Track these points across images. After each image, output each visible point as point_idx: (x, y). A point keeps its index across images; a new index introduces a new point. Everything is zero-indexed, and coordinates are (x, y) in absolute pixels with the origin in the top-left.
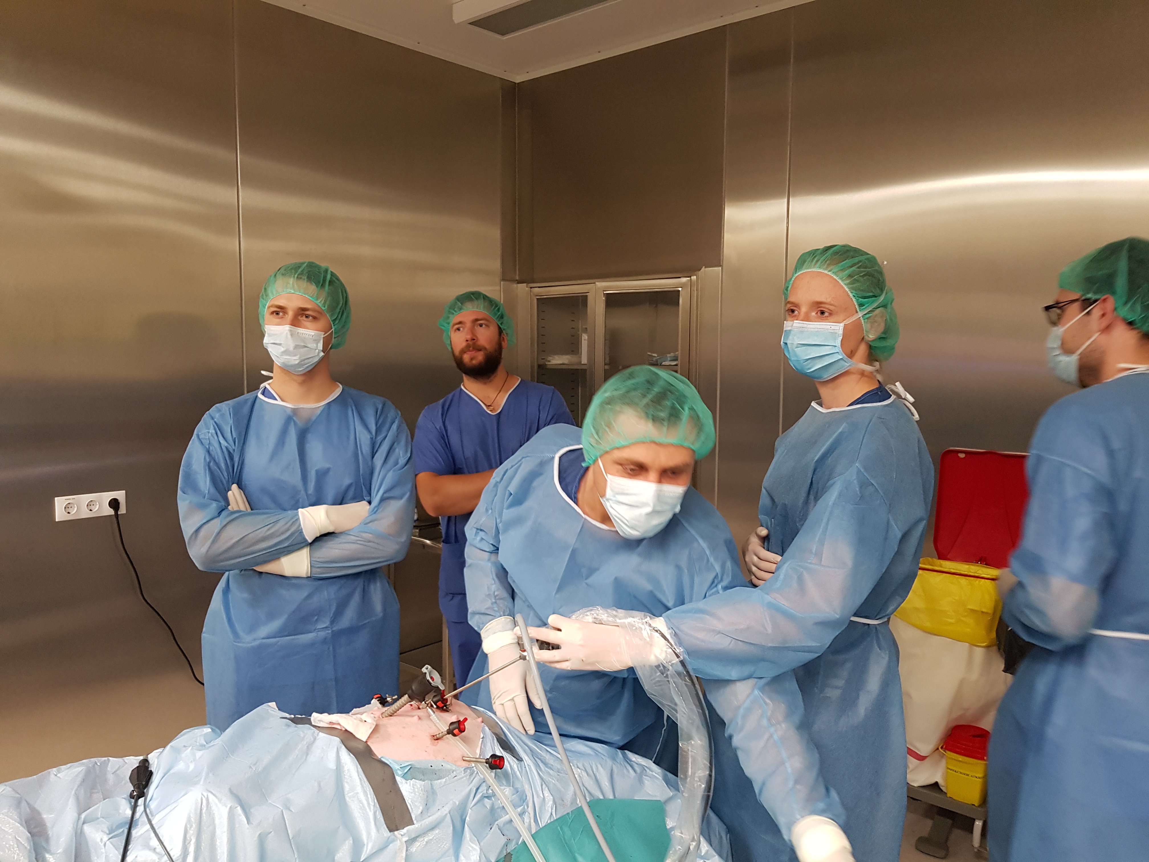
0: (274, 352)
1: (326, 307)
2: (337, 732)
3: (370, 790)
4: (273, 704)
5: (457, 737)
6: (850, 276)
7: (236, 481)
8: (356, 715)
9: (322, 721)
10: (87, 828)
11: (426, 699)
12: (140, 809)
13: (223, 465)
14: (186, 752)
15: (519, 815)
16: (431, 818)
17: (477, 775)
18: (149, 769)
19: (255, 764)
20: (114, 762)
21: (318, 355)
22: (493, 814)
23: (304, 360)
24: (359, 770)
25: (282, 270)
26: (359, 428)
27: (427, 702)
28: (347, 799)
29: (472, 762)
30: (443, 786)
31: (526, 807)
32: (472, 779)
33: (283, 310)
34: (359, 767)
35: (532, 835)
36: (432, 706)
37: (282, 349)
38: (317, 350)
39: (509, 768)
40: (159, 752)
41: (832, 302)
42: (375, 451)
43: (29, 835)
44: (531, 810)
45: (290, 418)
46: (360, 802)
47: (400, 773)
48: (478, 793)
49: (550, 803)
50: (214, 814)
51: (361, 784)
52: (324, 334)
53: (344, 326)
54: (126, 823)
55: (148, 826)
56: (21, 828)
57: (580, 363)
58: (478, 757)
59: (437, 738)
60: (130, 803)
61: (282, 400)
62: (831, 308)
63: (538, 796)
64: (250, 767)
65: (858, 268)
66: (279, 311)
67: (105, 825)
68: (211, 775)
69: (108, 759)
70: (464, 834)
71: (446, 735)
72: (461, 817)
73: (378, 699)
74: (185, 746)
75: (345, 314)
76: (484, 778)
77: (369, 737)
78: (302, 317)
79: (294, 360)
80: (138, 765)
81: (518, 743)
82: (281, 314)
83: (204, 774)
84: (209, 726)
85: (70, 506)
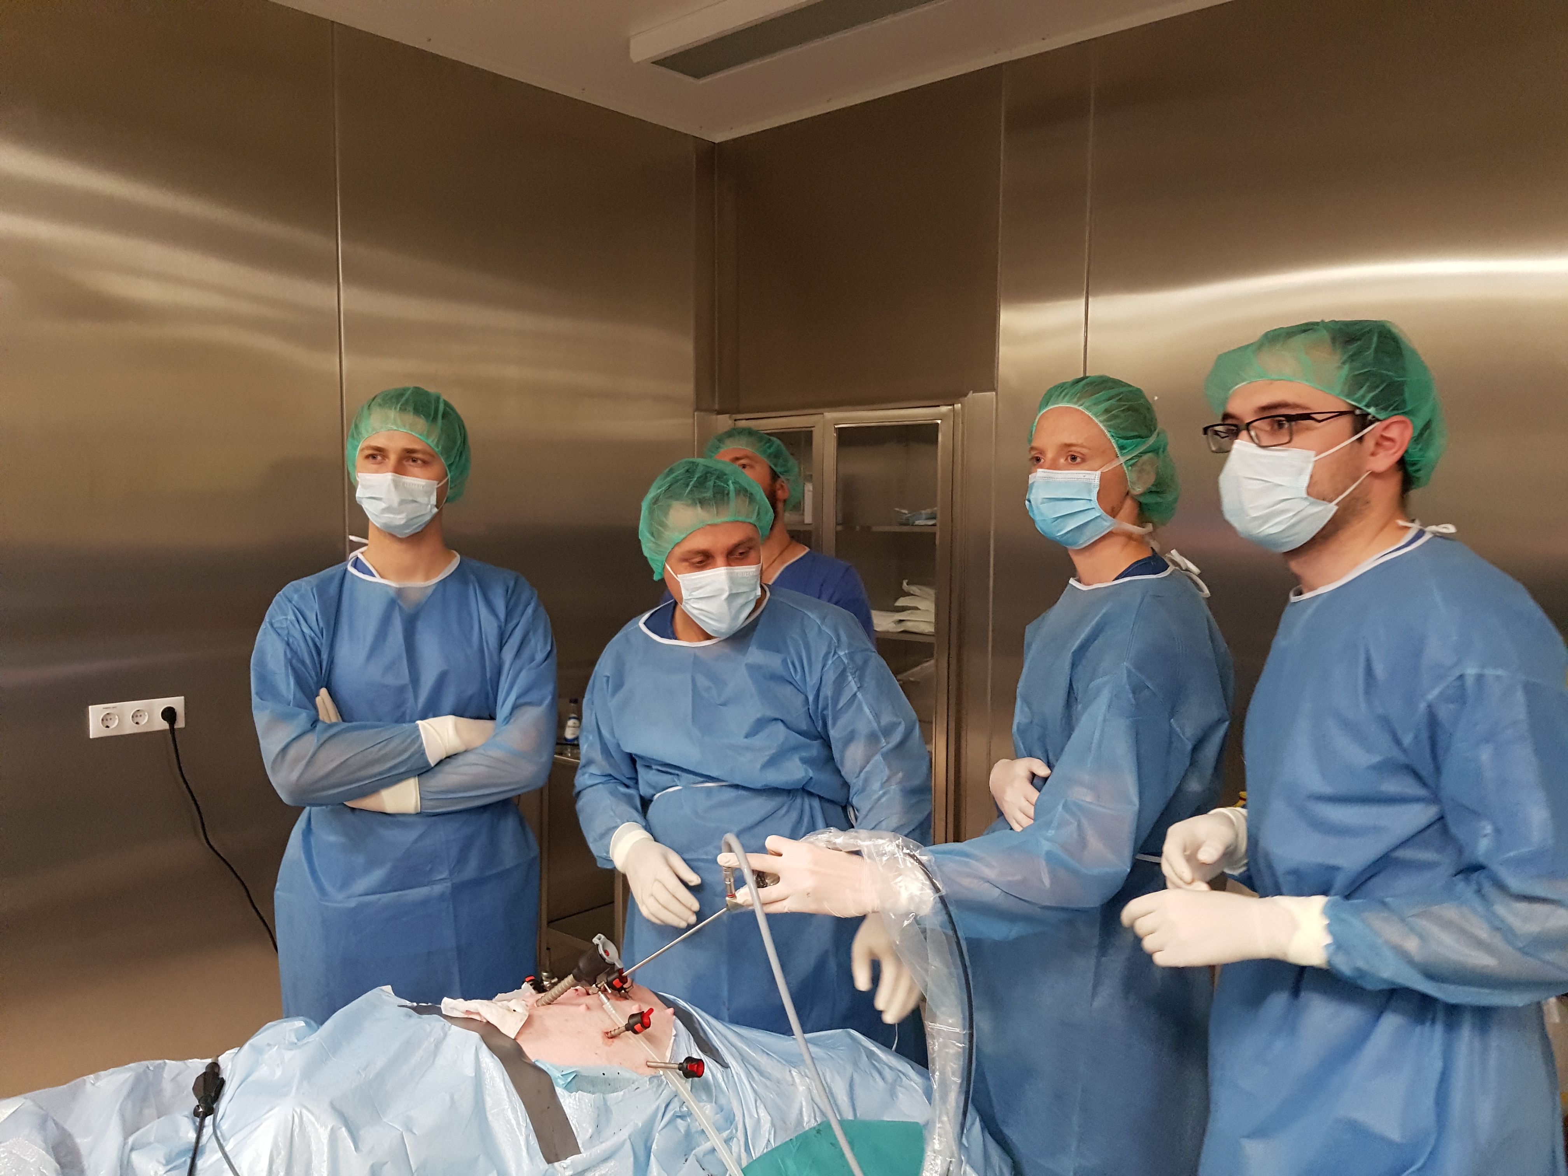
0: (371, 509)
1: (440, 448)
2: (473, 1024)
3: (520, 1105)
4: (388, 988)
5: (640, 1035)
6: (1107, 411)
7: (325, 683)
8: (502, 1002)
9: (457, 1010)
10: (135, 1156)
11: (598, 981)
12: (208, 1131)
13: (308, 661)
14: (270, 1052)
15: (725, 1142)
16: (604, 1145)
17: (667, 1086)
18: (220, 1076)
19: (365, 1069)
20: (171, 1064)
21: (431, 511)
22: (688, 1142)
23: (412, 519)
24: (505, 1077)
25: (378, 400)
26: (484, 612)
27: (599, 986)
28: (490, 1118)
29: (659, 1069)
30: (621, 1101)
31: (734, 1131)
32: (660, 1092)
33: (382, 453)
34: (506, 1073)
35: (742, 1170)
36: (605, 990)
37: (383, 505)
38: (430, 506)
39: (710, 1077)
40: (233, 1053)
41: (1084, 444)
42: (504, 642)
43: (58, 1166)
44: (740, 1134)
45: (394, 601)
46: (508, 1122)
47: (561, 1082)
48: (668, 1111)
49: (766, 1125)
50: (310, 1137)
51: (509, 1097)
52: (438, 484)
53: (461, 474)
54: (189, 1150)
55: (220, 1154)
56: (48, 1157)
57: (802, 522)
58: (667, 1062)
59: (611, 1036)
60: (194, 1123)
61: (382, 577)
62: (1084, 451)
63: (751, 1116)
64: (358, 1073)
65: (1118, 400)
66: (377, 455)
67: (161, 1153)
68: (305, 1083)
69: (165, 1063)
70: (649, 1167)
71: (624, 1031)
72: (646, 1145)
73: (531, 983)
74: (269, 1045)
75: (464, 457)
76: (676, 1091)
77: (518, 1033)
78: (408, 461)
79: (400, 519)
80: (204, 1071)
81: (723, 1044)
82: (379, 458)
83: (296, 1081)
84: (301, 1017)
85: (108, 717)
